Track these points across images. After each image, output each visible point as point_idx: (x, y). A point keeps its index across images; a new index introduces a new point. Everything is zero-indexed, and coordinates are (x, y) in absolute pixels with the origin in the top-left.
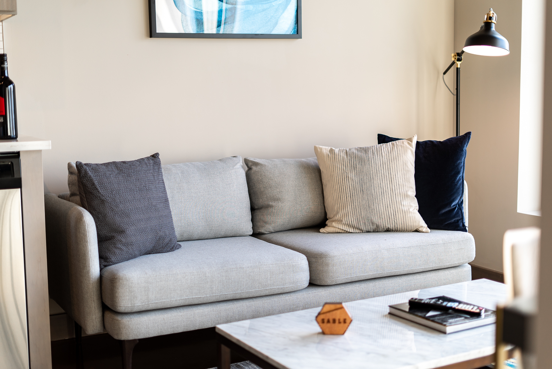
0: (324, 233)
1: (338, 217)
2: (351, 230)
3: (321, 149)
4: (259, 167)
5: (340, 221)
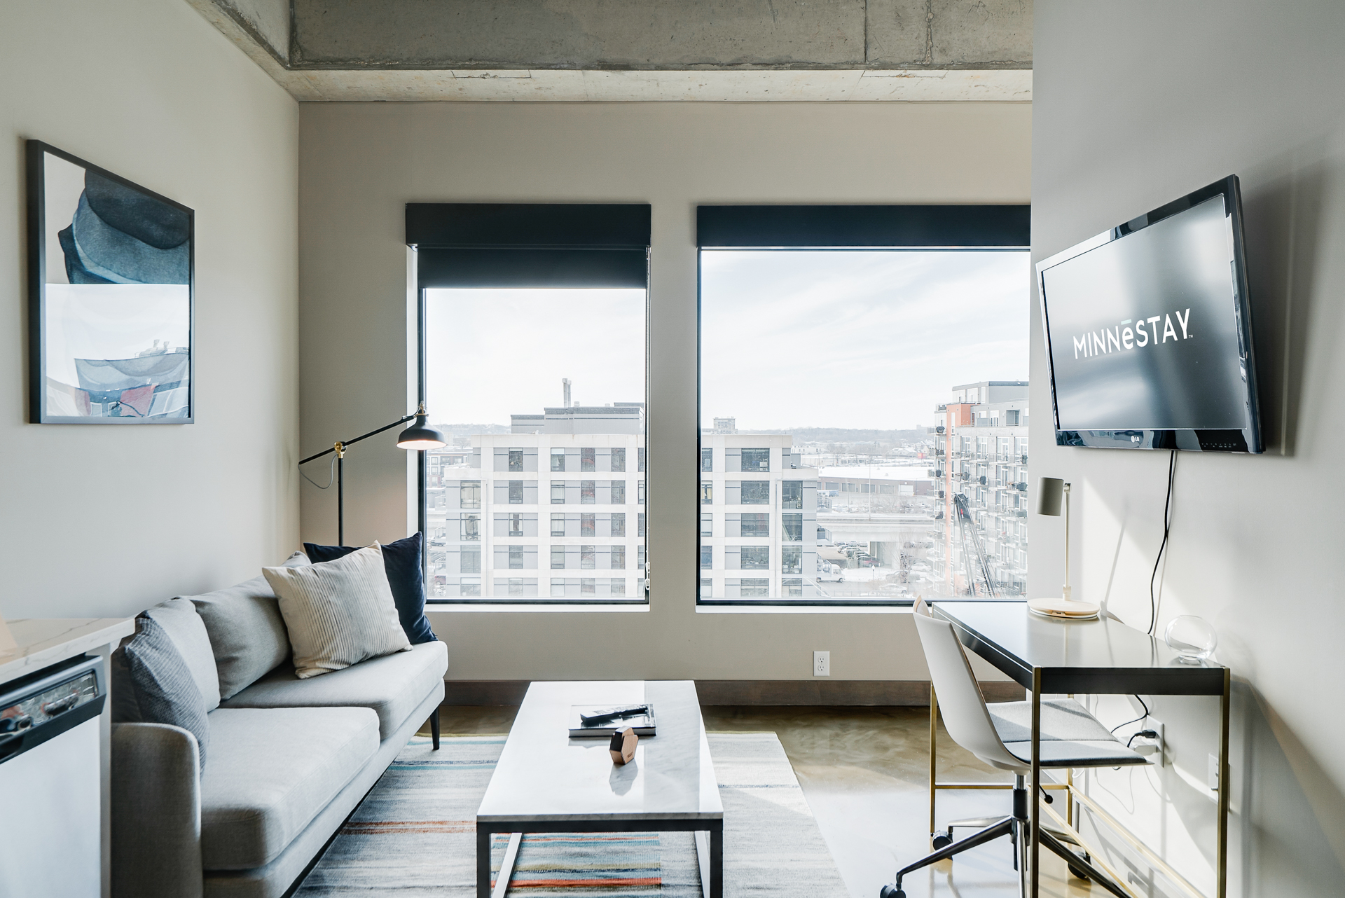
0: (305, 678)
1: (324, 653)
2: (338, 667)
3: (275, 571)
4: (207, 607)
5: (327, 659)
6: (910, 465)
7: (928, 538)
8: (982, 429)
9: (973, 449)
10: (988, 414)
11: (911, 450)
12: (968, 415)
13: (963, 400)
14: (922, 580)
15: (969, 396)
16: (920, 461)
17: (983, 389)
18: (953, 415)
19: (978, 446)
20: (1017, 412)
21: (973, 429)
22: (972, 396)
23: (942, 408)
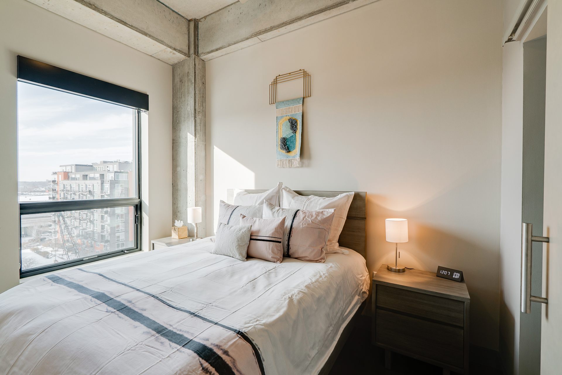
6: (42, 195)
7: (49, 223)
8: (73, 181)
9: (69, 188)
10: (75, 176)
11: (43, 189)
12: (66, 176)
13: (65, 171)
14: (47, 239)
15: (67, 169)
16: (47, 193)
17: (73, 167)
18: (60, 176)
19: (71, 187)
20: (87, 175)
21: (69, 181)
22: (68, 169)
23: (55, 173)
